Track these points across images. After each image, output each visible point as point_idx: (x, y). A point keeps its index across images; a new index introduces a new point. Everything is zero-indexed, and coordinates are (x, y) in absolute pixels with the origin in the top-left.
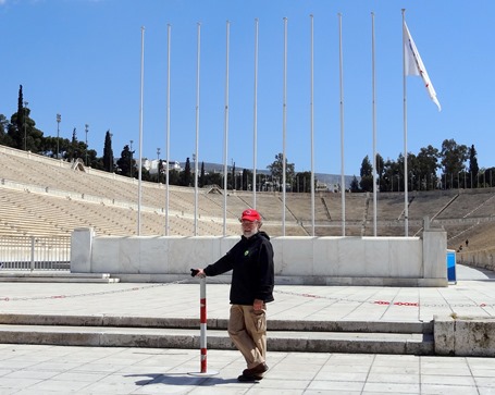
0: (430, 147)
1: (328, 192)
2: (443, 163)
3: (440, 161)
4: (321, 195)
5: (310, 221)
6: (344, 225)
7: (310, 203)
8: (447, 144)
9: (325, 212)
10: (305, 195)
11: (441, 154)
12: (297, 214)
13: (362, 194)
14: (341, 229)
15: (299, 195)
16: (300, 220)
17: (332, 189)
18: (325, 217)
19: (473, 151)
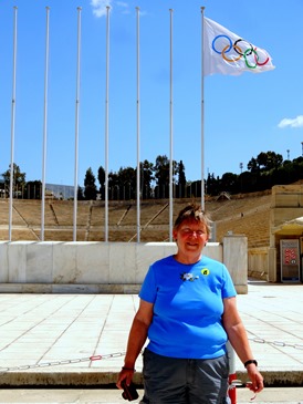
0: (146, 162)
1: (55, 199)
2: (157, 175)
3: (154, 173)
4: (50, 202)
5: (40, 225)
6: (75, 230)
7: (40, 209)
8: (160, 159)
9: (53, 217)
10: (35, 202)
11: (155, 169)
12: (28, 218)
13: (86, 202)
14: (72, 233)
15: (30, 202)
16: (30, 224)
17: (58, 196)
18: (53, 222)
19: (181, 165)
